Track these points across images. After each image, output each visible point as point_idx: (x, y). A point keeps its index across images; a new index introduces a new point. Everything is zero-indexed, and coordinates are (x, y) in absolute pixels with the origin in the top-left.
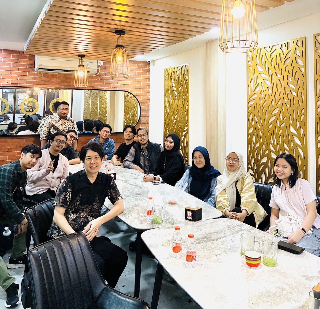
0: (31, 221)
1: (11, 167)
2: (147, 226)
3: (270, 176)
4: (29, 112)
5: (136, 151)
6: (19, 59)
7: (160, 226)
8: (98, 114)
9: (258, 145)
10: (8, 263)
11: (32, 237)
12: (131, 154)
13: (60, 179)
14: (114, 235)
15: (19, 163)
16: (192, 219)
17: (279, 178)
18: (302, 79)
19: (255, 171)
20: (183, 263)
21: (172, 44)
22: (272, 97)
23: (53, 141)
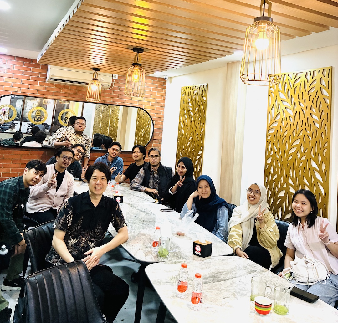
0: (30, 244)
1: (13, 183)
2: (152, 259)
3: (287, 212)
4: (36, 121)
5: (145, 173)
6: (32, 68)
7: (165, 260)
8: (108, 128)
9: (275, 177)
10: (2, 285)
11: (29, 260)
12: (140, 176)
13: (63, 198)
14: (116, 262)
15: (22, 179)
16: (200, 254)
17: (298, 215)
18: (326, 110)
19: (271, 204)
20: (187, 304)
21: (191, 64)
22: (293, 127)
23: (59, 157)
